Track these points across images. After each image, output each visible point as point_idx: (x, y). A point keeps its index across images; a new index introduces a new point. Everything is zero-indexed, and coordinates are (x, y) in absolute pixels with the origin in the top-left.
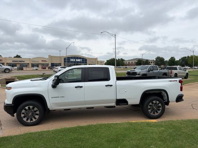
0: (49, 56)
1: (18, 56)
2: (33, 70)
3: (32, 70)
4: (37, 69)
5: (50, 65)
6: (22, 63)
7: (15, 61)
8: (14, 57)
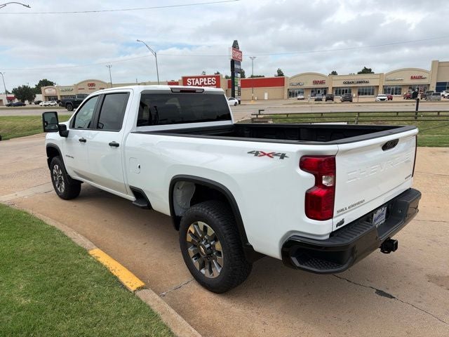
0: (433, 62)
1: (367, 71)
2: (376, 102)
3: (373, 102)
4: (384, 99)
5: (433, 88)
6: (362, 87)
7: (349, 83)
8: (359, 73)
